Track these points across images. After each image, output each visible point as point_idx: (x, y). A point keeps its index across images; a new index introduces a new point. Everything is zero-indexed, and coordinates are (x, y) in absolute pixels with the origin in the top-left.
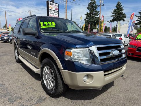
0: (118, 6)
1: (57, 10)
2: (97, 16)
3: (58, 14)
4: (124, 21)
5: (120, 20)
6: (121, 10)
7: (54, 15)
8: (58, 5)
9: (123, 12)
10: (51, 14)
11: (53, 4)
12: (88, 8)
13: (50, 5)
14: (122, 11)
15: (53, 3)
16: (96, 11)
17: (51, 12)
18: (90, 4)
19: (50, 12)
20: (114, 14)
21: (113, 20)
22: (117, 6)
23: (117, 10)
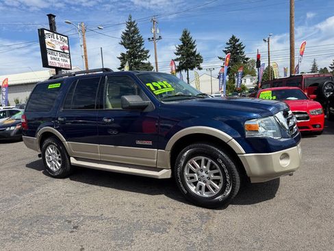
0: (185, 40)
1: (66, 51)
2: (145, 61)
3: (69, 60)
4: (200, 69)
5: (192, 68)
6: (193, 47)
7: (61, 62)
8: (66, 38)
9: (195, 52)
10: (53, 61)
11: (55, 37)
12: (122, 44)
13: (47, 40)
14: (194, 50)
15: (55, 35)
16: (142, 51)
17: (52, 56)
18: (126, 34)
19: (49, 56)
20: (179, 57)
21: (179, 69)
22: (182, 40)
23: (185, 48)
